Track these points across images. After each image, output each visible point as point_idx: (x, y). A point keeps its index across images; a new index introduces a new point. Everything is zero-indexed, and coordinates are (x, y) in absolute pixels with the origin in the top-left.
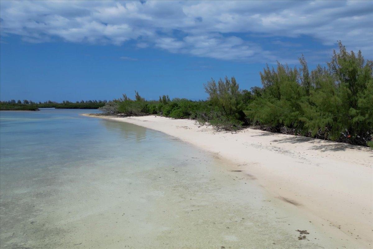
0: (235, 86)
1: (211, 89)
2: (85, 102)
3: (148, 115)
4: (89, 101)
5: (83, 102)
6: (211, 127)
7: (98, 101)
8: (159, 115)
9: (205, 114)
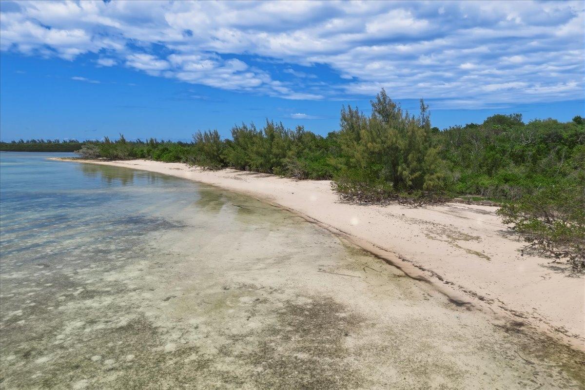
0: (217, 136)
1: (198, 138)
2: (25, 142)
3: (135, 159)
4: (32, 141)
5: (22, 141)
6: (199, 168)
7: (46, 141)
8: (149, 159)
9: (195, 158)
